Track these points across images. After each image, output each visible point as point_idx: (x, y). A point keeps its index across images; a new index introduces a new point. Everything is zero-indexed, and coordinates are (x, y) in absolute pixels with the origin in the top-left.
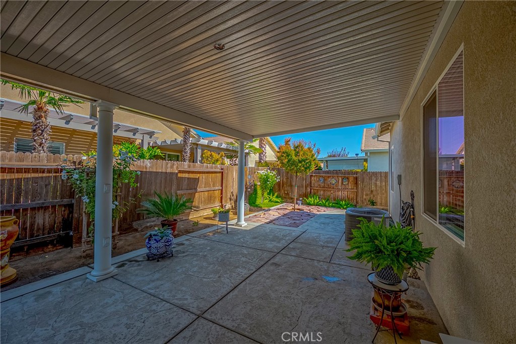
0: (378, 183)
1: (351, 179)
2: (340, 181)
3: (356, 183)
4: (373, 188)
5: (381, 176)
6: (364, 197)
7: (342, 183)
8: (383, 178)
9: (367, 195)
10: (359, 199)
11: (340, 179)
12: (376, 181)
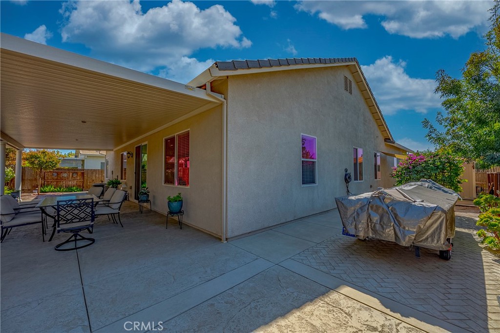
0: (97, 175)
1: (79, 173)
2: (71, 175)
3: (83, 176)
4: (94, 178)
5: (99, 172)
6: (88, 184)
7: (72, 176)
8: (100, 173)
9: (90, 182)
10: (84, 185)
11: (71, 174)
12: (96, 174)
